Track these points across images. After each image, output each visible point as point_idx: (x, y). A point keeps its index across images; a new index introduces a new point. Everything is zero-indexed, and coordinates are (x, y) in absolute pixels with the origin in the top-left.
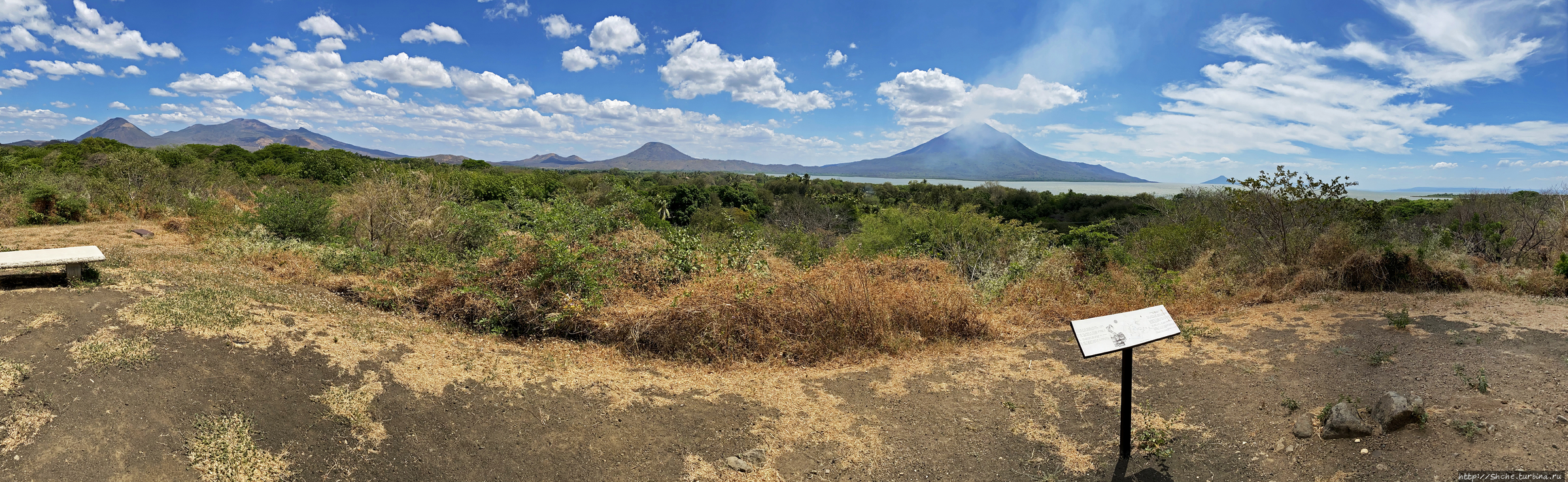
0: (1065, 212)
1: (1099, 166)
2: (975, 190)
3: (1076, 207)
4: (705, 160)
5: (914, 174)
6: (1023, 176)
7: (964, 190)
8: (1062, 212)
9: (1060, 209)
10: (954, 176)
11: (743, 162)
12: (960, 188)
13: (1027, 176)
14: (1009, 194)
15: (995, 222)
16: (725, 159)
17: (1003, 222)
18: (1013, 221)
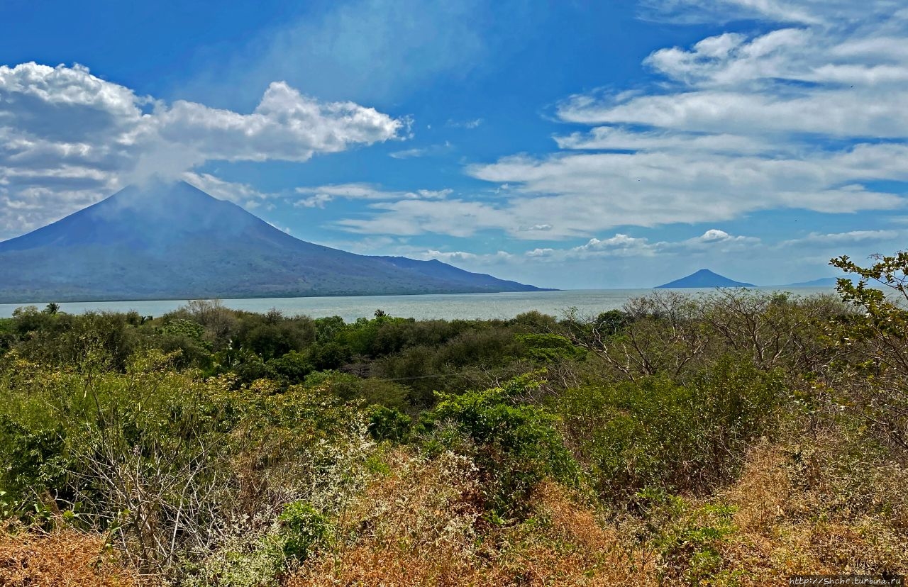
0: (373, 358)
1: (435, 263)
2: (167, 320)
3: (393, 346)
5: (29, 293)
6: (273, 287)
7: (143, 321)
8: (365, 357)
9: (363, 353)
10: (120, 294)
12: (132, 319)
13: (281, 287)
14: (244, 325)
15: (218, 390)
17: (236, 386)
18: (259, 383)
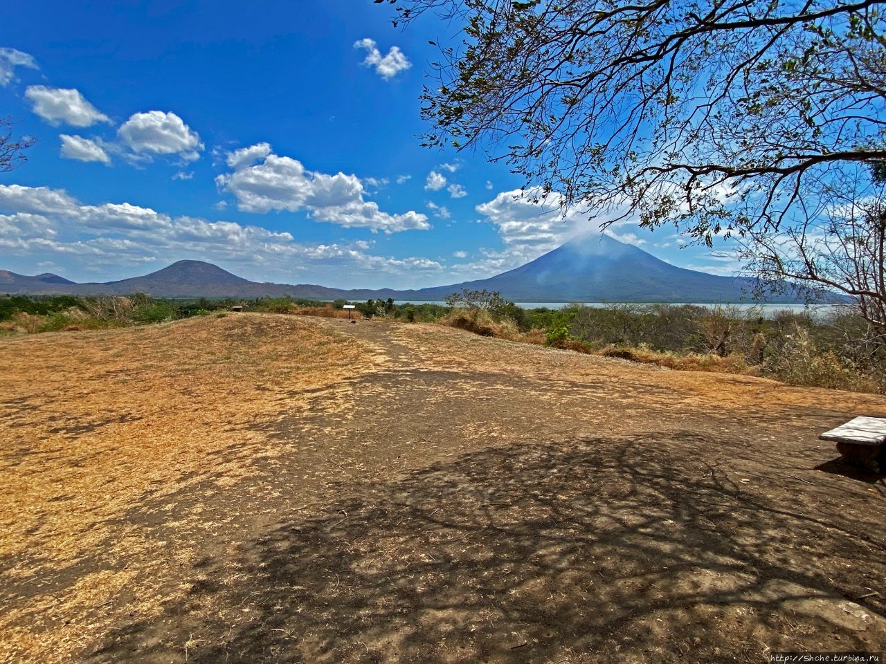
4: (268, 284)
11: (318, 287)
16: (295, 284)
